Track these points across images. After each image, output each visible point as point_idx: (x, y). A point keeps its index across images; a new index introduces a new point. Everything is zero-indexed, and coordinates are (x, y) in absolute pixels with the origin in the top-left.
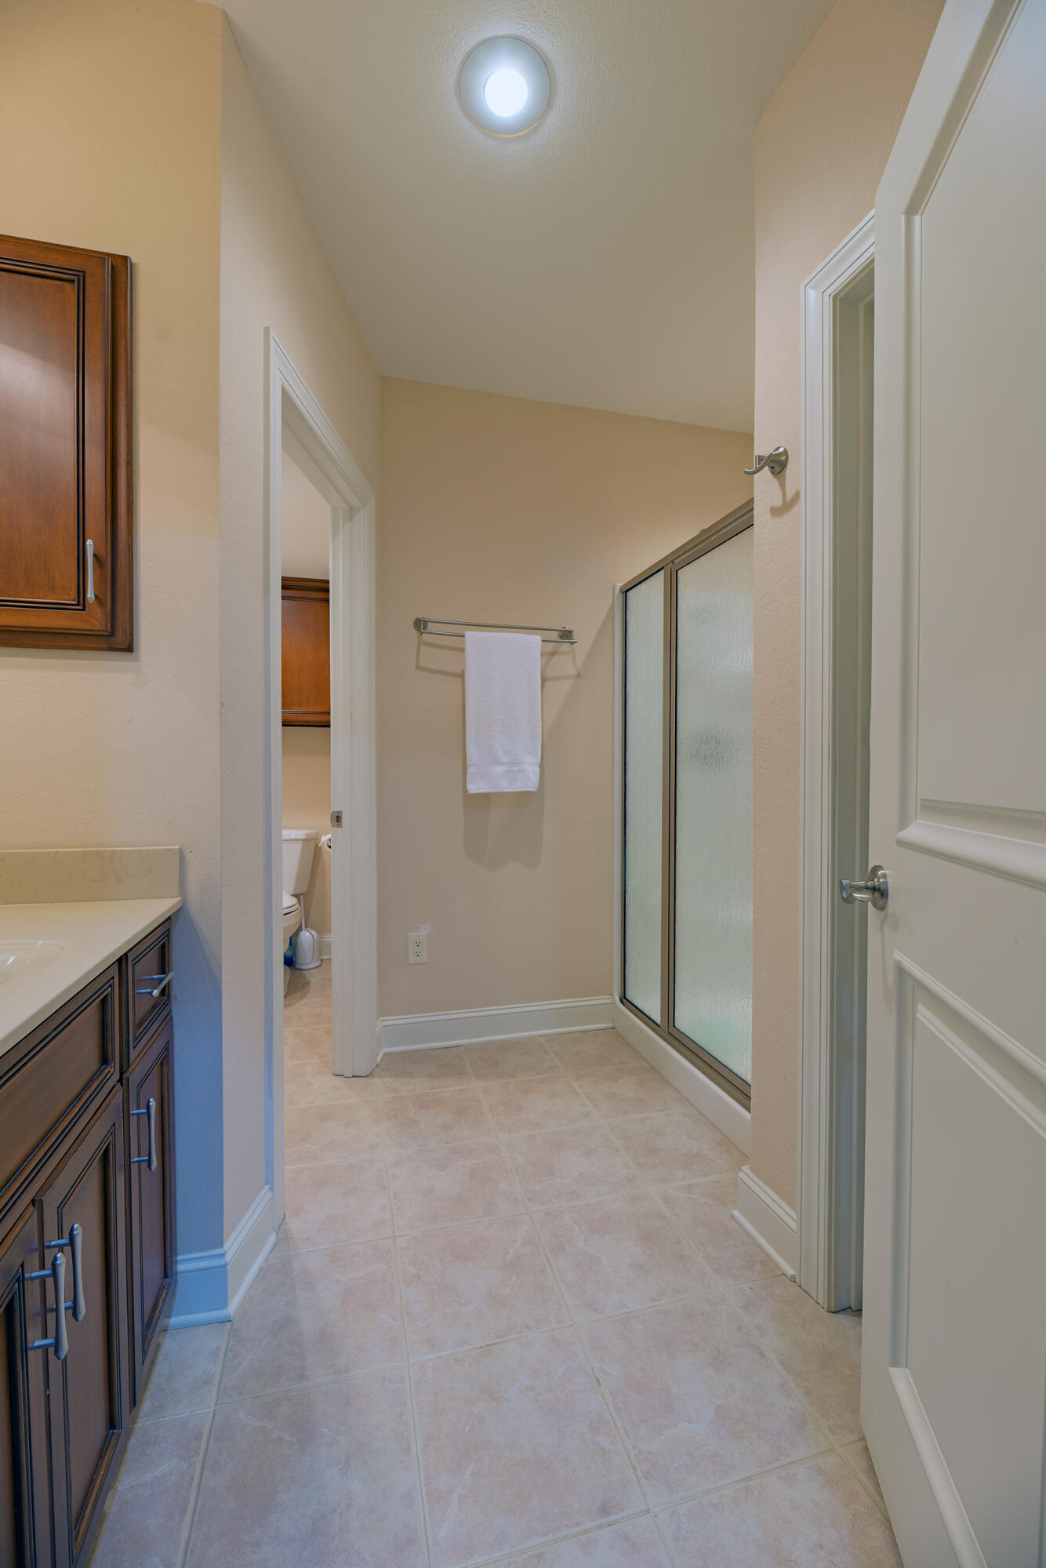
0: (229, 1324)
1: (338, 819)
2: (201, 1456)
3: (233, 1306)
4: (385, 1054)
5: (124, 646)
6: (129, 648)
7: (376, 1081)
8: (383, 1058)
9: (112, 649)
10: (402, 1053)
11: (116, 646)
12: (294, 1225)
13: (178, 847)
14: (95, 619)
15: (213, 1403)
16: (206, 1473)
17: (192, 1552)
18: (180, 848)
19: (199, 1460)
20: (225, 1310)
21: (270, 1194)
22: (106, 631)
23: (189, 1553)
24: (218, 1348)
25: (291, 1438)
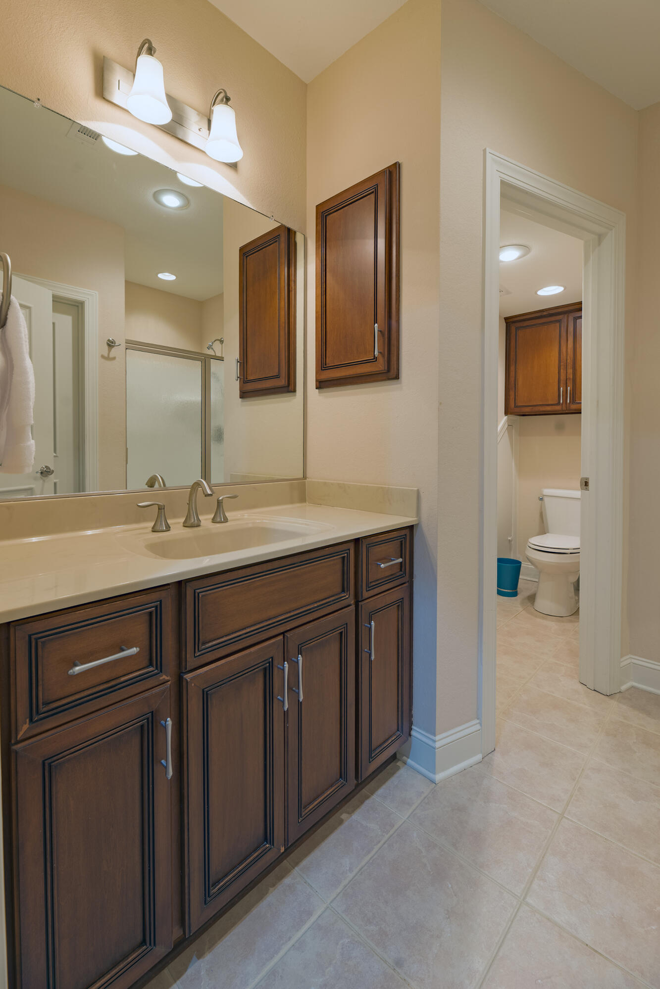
0: (434, 784)
1: (586, 484)
2: (389, 835)
3: (439, 777)
4: (633, 687)
5: (394, 376)
6: (397, 377)
7: (613, 703)
8: (627, 690)
9: (389, 379)
10: (650, 693)
11: (390, 377)
12: (497, 758)
13: (416, 489)
14: (381, 366)
15: (406, 817)
16: (386, 846)
17: (362, 873)
18: (418, 490)
19: (387, 836)
20: (434, 775)
21: (478, 727)
22: (385, 370)
23: (360, 873)
24: (423, 792)
25: (430, 870)
